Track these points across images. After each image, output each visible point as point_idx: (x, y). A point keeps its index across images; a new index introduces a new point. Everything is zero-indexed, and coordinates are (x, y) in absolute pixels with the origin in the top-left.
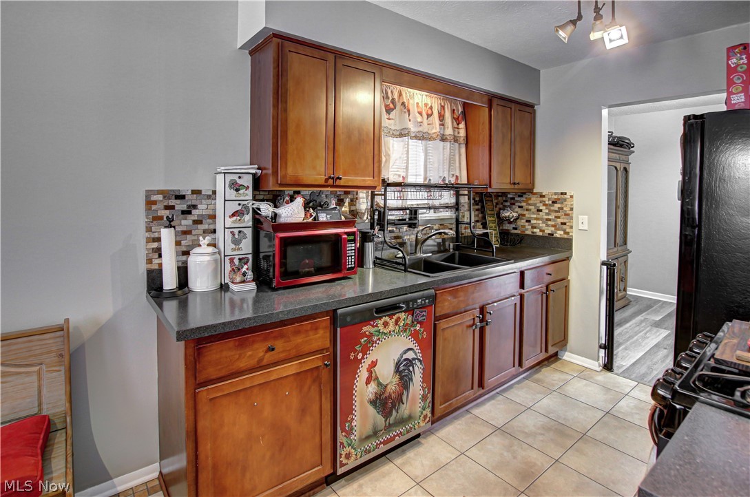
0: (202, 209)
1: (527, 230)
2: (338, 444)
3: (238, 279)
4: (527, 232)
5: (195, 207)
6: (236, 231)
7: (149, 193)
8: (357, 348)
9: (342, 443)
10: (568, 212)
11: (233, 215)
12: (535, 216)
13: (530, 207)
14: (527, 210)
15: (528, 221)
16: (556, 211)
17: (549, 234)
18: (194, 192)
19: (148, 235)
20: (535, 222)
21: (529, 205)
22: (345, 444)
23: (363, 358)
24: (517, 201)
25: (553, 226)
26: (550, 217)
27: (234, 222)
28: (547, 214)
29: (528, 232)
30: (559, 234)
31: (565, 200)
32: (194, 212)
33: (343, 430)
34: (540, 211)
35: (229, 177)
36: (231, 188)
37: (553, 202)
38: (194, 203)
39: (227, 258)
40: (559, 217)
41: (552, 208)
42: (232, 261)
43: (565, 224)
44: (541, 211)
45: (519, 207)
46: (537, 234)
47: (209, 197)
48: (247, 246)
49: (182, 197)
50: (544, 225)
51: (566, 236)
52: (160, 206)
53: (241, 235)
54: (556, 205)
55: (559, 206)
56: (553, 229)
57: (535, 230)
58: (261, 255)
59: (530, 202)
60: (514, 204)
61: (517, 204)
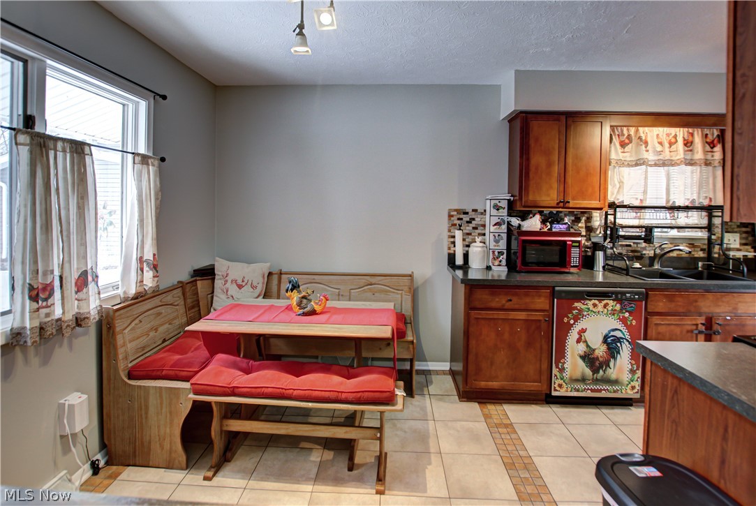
0: (478, 221)
2: (553, 375)
3: (497, 263)
5: (474, 219)
6: (497, 235)
7: (450, 211)
8: (570, 315)
9: (556, 375)
11: (495, 225)
18: (473, 210)
19: (449, 234)
22: (558, 377)
23: (574, 324)
27: (496, 229)
32: (473, 222)
33: (557, 367)
35: (493, 202)
36: (494, 208)
38: (473, 217)
39: (491, 251)
42: (493, 252)
47: (482, 214)
48: (503, 245)
49: (467, 213)
52: (455, 218)
53: (500, 237)
58: (512, 251)
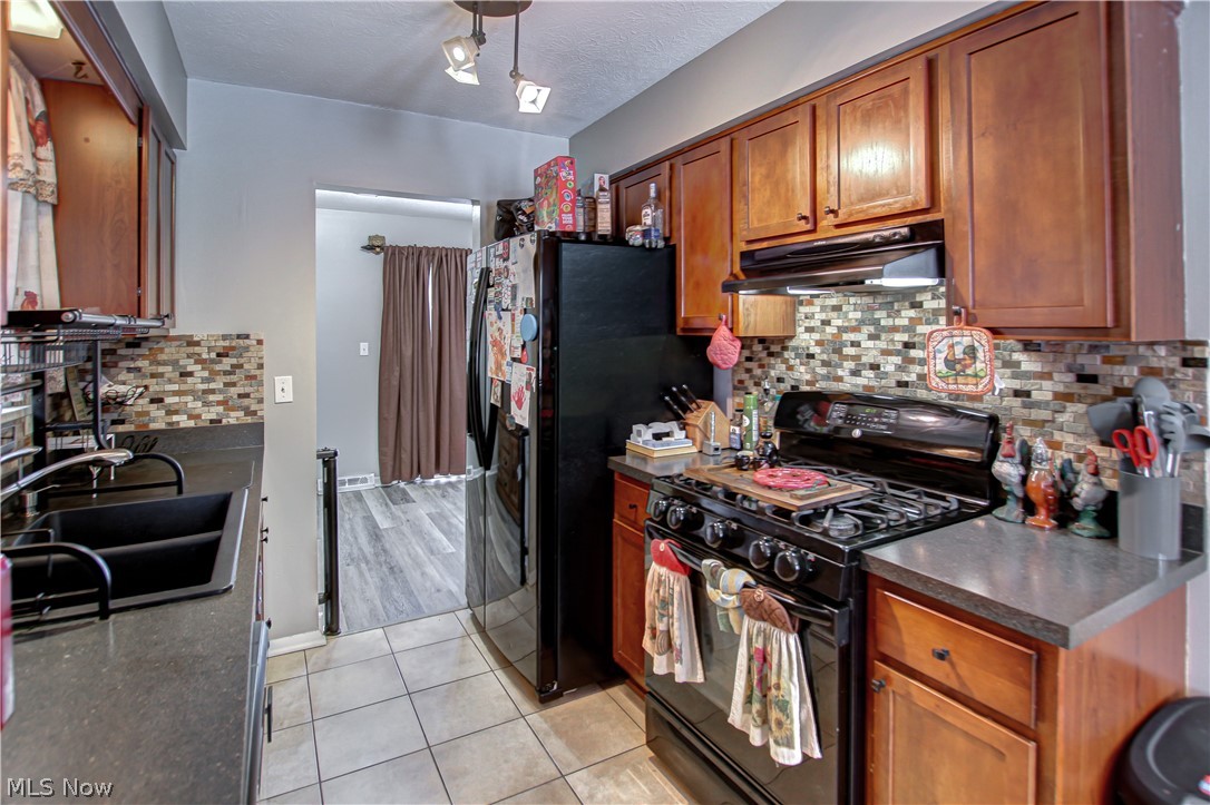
1: (154, 420)
4: (153, 426)
10: (253, 372)
12: (175, 387)
13: (161, 369)
14: (153, 376)
15: (157, 400)
16: (226, 373)
17: (212, 421)
20: (176, 399)
21: (159, 363)
24: (124, 358)
25: (219, 403)
26: (212, 386)
28: (204, 380)
29: (159, 425)
30: (234, 418)
31: (247, 349)
34: (185, 374)
37: (219, 355)
40: (234, 384)
41: (218, 367)
43: (247, 396)
44: (191, 374)
45: (129, 370)
46: (182, 425)
50: (199, 404)
51: (249, 420)
54: (224, 360)
55: (234, 361)
56: (221, 409)
57: (175, 418)
59: (162, 357)
60: (115, 365)
61: (122, 364)
